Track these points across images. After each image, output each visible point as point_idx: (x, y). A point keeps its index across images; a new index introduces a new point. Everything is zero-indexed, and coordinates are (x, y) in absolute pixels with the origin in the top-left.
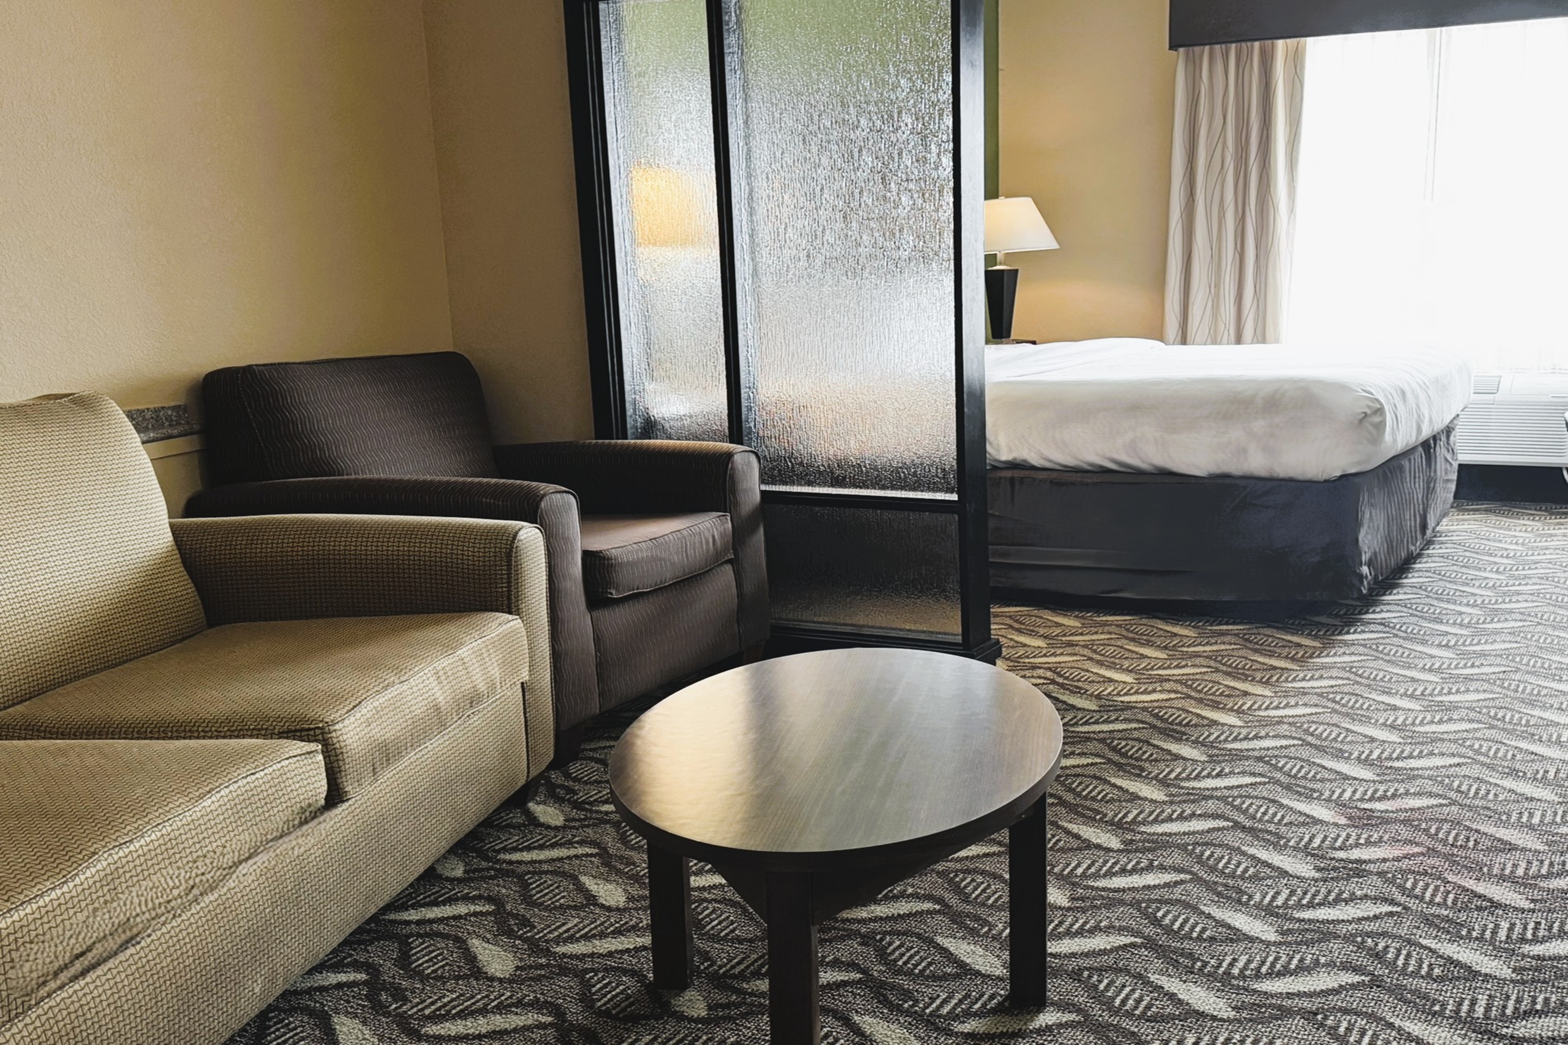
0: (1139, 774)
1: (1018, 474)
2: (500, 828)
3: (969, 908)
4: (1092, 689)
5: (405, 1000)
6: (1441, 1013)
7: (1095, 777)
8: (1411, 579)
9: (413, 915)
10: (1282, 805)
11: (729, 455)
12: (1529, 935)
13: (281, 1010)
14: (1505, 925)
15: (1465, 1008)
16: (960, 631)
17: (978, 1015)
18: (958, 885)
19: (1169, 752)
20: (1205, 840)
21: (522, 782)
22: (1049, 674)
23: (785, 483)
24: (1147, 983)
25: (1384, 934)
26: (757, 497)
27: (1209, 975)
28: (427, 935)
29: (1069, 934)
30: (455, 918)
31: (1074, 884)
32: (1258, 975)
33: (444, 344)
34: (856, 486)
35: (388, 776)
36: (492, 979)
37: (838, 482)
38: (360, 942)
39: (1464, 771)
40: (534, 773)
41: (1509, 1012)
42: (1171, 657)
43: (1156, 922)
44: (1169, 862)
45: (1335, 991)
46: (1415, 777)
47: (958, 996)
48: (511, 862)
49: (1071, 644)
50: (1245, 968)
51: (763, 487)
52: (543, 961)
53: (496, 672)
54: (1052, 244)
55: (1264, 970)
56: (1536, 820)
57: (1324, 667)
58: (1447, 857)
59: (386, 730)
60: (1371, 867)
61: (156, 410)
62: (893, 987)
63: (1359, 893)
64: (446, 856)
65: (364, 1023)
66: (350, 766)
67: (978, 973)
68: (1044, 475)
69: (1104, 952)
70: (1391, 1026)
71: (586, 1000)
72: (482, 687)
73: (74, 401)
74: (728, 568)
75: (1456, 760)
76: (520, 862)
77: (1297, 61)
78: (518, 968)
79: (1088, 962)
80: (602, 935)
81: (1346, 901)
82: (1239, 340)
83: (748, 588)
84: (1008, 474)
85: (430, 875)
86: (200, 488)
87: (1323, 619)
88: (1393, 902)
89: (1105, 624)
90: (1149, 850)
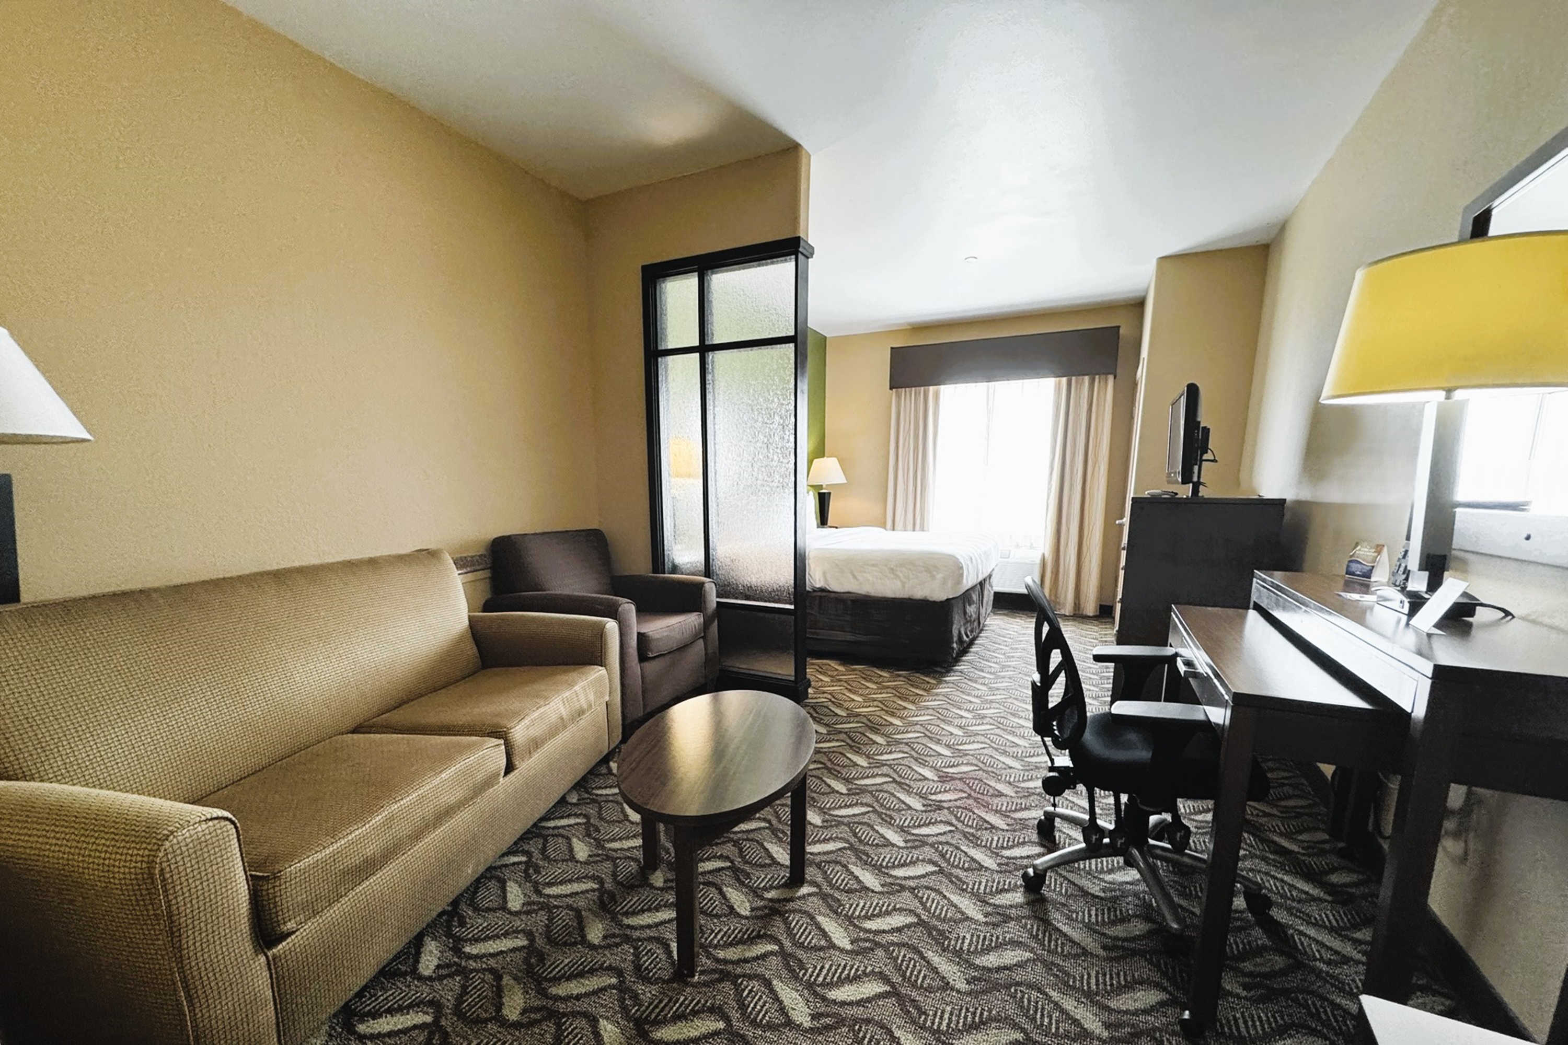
0: (858, 752)
1: (824, 594)
2: (597, 775)
3: (780, 827)
4: (846, 705)
5: (539, 873)
6: (965, 890)
7: (841, 753)
8: (974, 649)
9: (552, 824)
10: (913, 770)
11: (703, 584)
12: (1005, 845)
13: (486, 877)
14: (996, 838)
15: (976, 887)
16: (793, 673)
17: (777, 888)
18: (777, 813)
19: (871, 740)
20: (880, 789)
21: (606, 752)
22: (829, 696)
23: (726, 598)
24: (848, 870)
25: (947, 843)
26: (715, 605)
27: (874, 866)
28: (556, 835)
29: (819, 841)
30: (569, 826)
31: (825, 813)
32: (894, 867)
33: (595, 526)
34: (754, 600)
35: (536, 756)
36: (577, 862)
37: (747, 598)
38: (527, 839)
39: (985, 751)
40: (612, 747)
41: (994, 889)
42: (878, 688)
43: (855, 835)
44: (865, 801)
45: (923, 876)
46: (966, 755)
47: (769, 877)
48: (597, 795)
49: (840, 680)
50: (889, 862)
51: (719, 600)
52: (600, 852)
53: (592, 697)
54: (845, 481)
55: (896, 863)
56: (1012, 780)
57: (937, 694)
58: (976, 799)
59: (535, 732)
60: (945, 805)
61: (472, 557)
62: (743, 871)
63: (939, 819)
64: (570, 791)
65: (520, 886)
66: (517, 751)
67: (779, 863)
68: (833, 595)
69: (831, 852)
70: (945, 896)
71: (614, 875)
72: (585, 706)
73: (429, 553)
74: (701, 641)
75: (983, 746)
76: (601, 795)
77: (937, 395)
78: (590, 856)
79: (825, 858)
80: (627, 838)
81: (933, 824)
82: (914, 530)
83: (710, 651)
84: (819, 594)
85: (563, 801)
86: (489, 596)
87: (939, 669)
88: (951, 824)
89: (854, 670)
90: (858, 794)
